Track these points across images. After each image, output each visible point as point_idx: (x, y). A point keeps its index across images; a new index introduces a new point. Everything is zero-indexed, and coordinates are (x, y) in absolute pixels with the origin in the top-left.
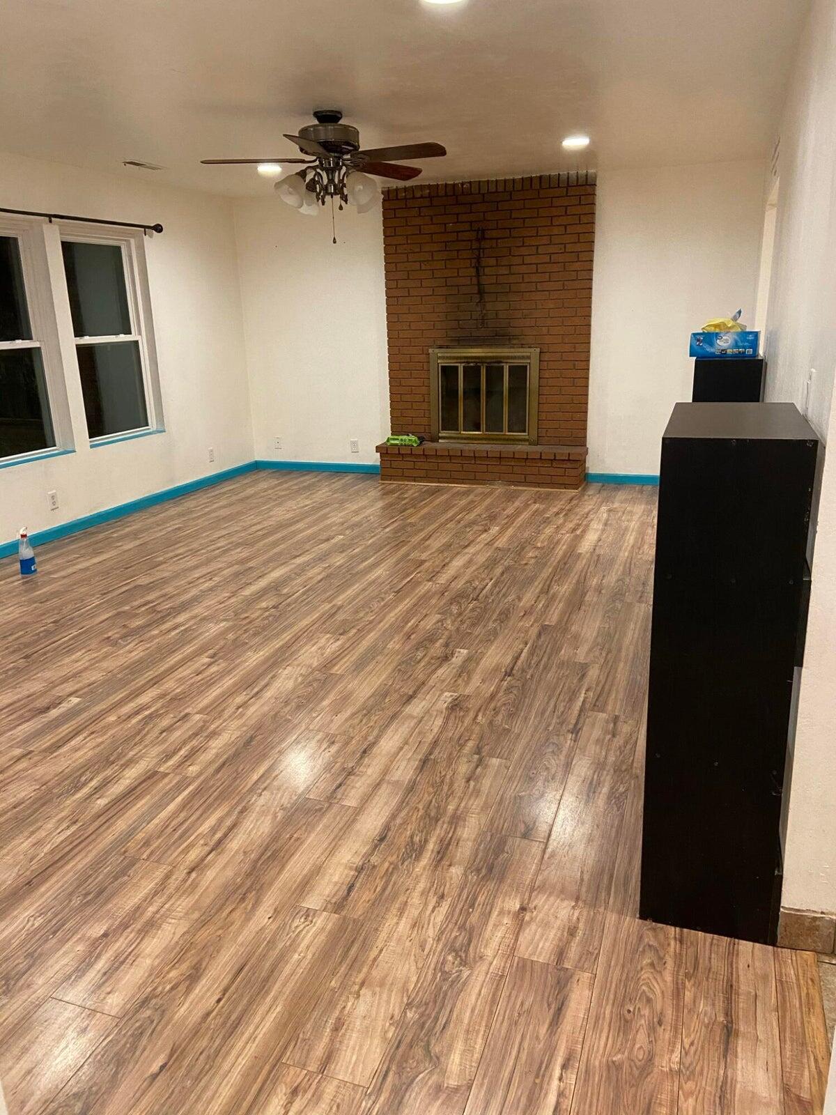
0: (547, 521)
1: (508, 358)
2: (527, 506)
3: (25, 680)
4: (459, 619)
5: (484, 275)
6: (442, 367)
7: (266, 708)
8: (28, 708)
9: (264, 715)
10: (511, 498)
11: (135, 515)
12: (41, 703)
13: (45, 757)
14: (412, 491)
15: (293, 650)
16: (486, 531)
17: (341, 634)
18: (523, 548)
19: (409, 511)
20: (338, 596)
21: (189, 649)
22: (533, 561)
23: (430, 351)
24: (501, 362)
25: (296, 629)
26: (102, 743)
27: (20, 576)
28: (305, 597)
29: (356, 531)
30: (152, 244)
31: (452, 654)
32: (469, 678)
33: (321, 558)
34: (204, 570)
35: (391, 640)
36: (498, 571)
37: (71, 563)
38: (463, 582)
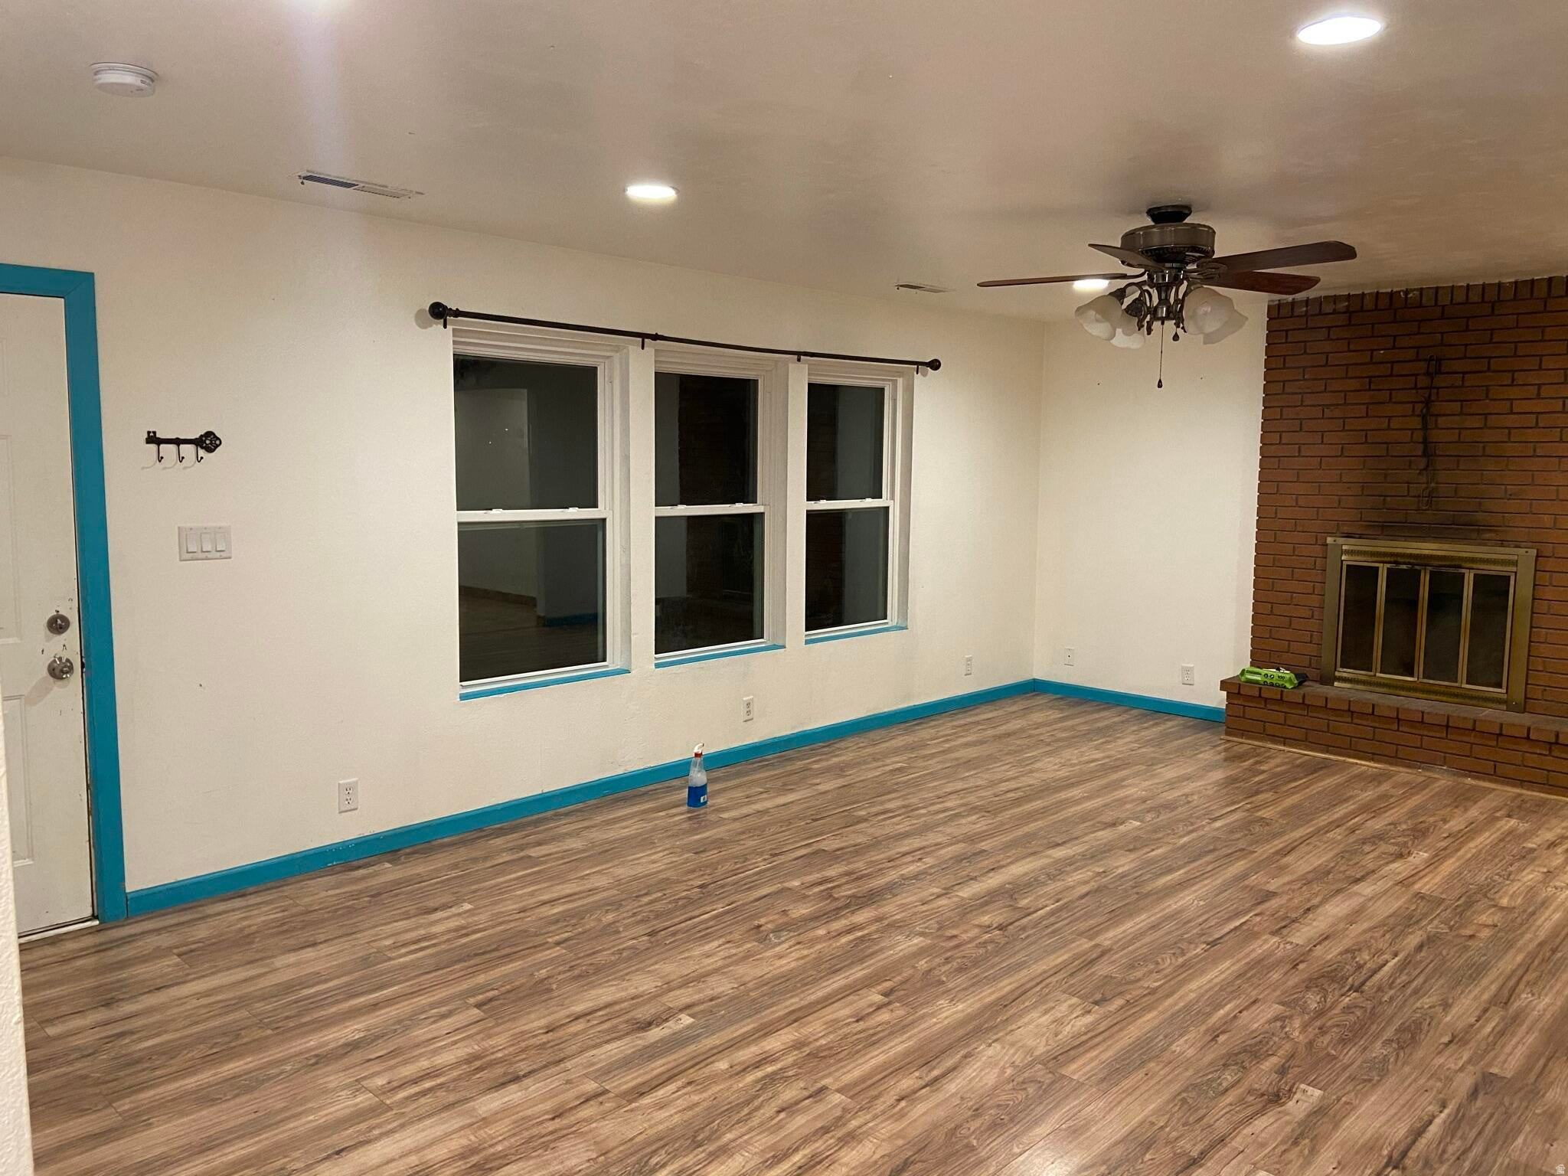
0: (1527, 857)
1: (1473, 560)
2: (1492, 820)
3: (637, 970)
4: (1318, 1023)
5: (1436, 427)
6: (1348, 566)
7: (941, 1113)
8: (626, 1017)
9: (936, 1126)
10: (1462, 799)
11: (850, 739)
12: (643, 1013)
13: (619, 1107)
14: (1278, 761)
15: (1013, 1011)
16: (1401, 856)
17: (1096, 1003)
18: (1469, 904)
19: (1261, 797)
20: (1107, 929)
21: (857, 973)
22: (1485, 933)
23: (1330, 540)
24: (1460, 567)
25: (1024, 974)
26: (698, 1104)
27: (685, 808)
28: (1052, 919)
29: (1164, 817)
30: (924, 384)
31: (1291, 1092)
32: (1313, 1151)
33: (1094, 855)
34: (916, 842)
35: (1181, 1036)
36: (1413, 940)
37: (749, 799)
38: (1340, 949)
